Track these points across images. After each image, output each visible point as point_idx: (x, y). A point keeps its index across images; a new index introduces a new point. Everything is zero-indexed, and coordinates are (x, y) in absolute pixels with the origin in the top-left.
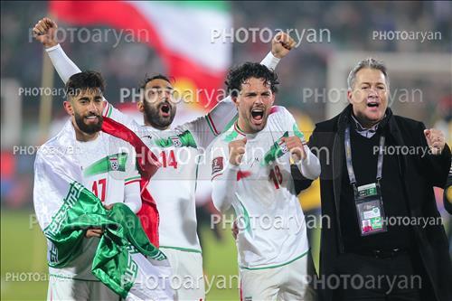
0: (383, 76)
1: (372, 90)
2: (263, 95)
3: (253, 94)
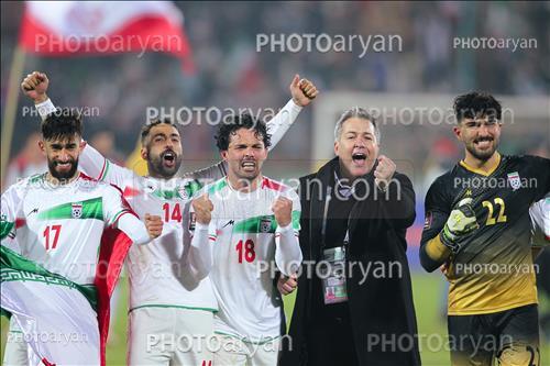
0: (372, 126)
1: (359, 141)
2: (254, 146)
3: (243, 147)
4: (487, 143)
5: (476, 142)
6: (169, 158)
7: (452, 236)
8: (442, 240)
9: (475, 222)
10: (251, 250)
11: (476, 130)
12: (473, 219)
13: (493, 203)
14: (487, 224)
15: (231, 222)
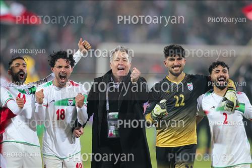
2: (66, 67)
3: (60, 67)
4: (178, 68)
5: (173, 68)
6: (22, 75)
7: (155, 116)
8: (151, 116)
9: (165, 112)
10: (63, 114)
11: (173, 62)
12: (165, 110)
13: (179, 96)
14: (176, 106)
15: (53, 101)
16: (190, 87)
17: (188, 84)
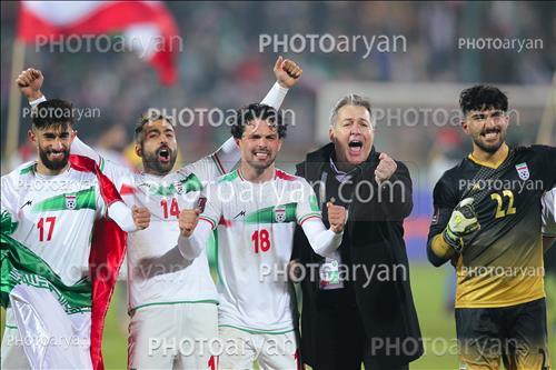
0: (367, 112)
1: (354, 128)
2: (268, 137)
3: (256, 137)
4: (493, 135)
5: (483, 134)
6: (165, 155)
7: (454, 237)
8: (445, 239)
9: (475, 224)
10: (266, 240)
11: (482, 122)
12: (474, 220)
13: (502, 195)
14: (497, 216)
15: (242, 213)
16: (523, 171)
17: (518, 167)
